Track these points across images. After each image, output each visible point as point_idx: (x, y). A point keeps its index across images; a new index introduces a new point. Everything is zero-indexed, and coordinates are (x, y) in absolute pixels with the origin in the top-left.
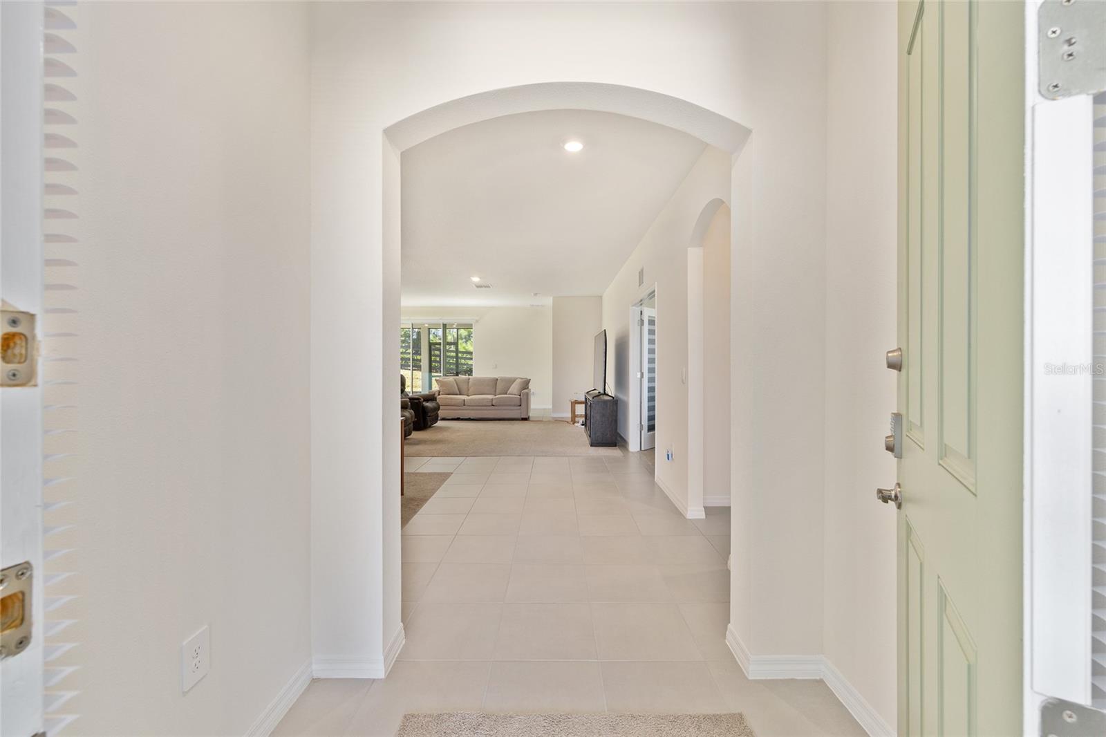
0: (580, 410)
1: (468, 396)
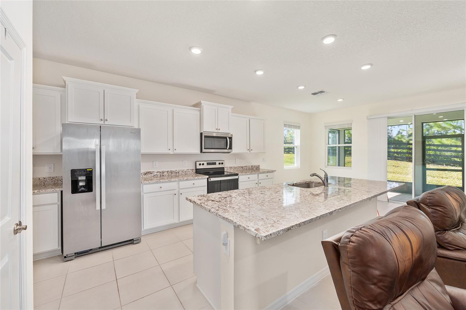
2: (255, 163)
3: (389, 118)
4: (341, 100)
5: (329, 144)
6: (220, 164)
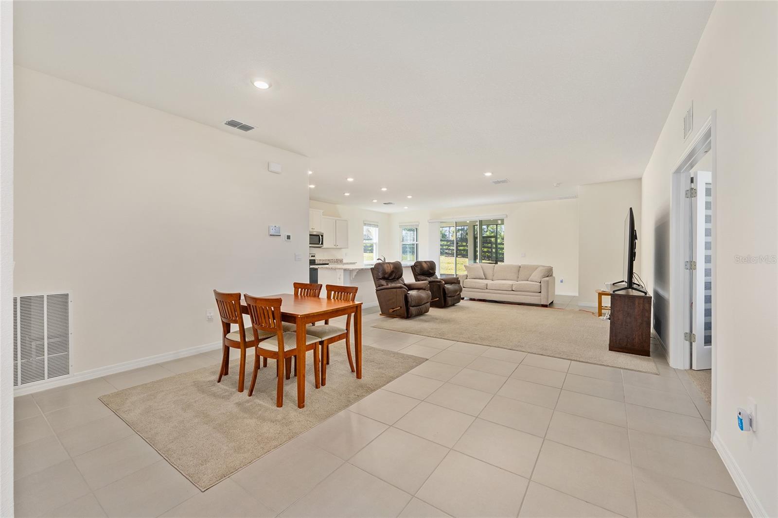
0: (607, 301)
1: (492, 280)
2: (339, 258)
3: (441, 222)
4: (407, 208)
5: (403, 241)
6: (312, 256)
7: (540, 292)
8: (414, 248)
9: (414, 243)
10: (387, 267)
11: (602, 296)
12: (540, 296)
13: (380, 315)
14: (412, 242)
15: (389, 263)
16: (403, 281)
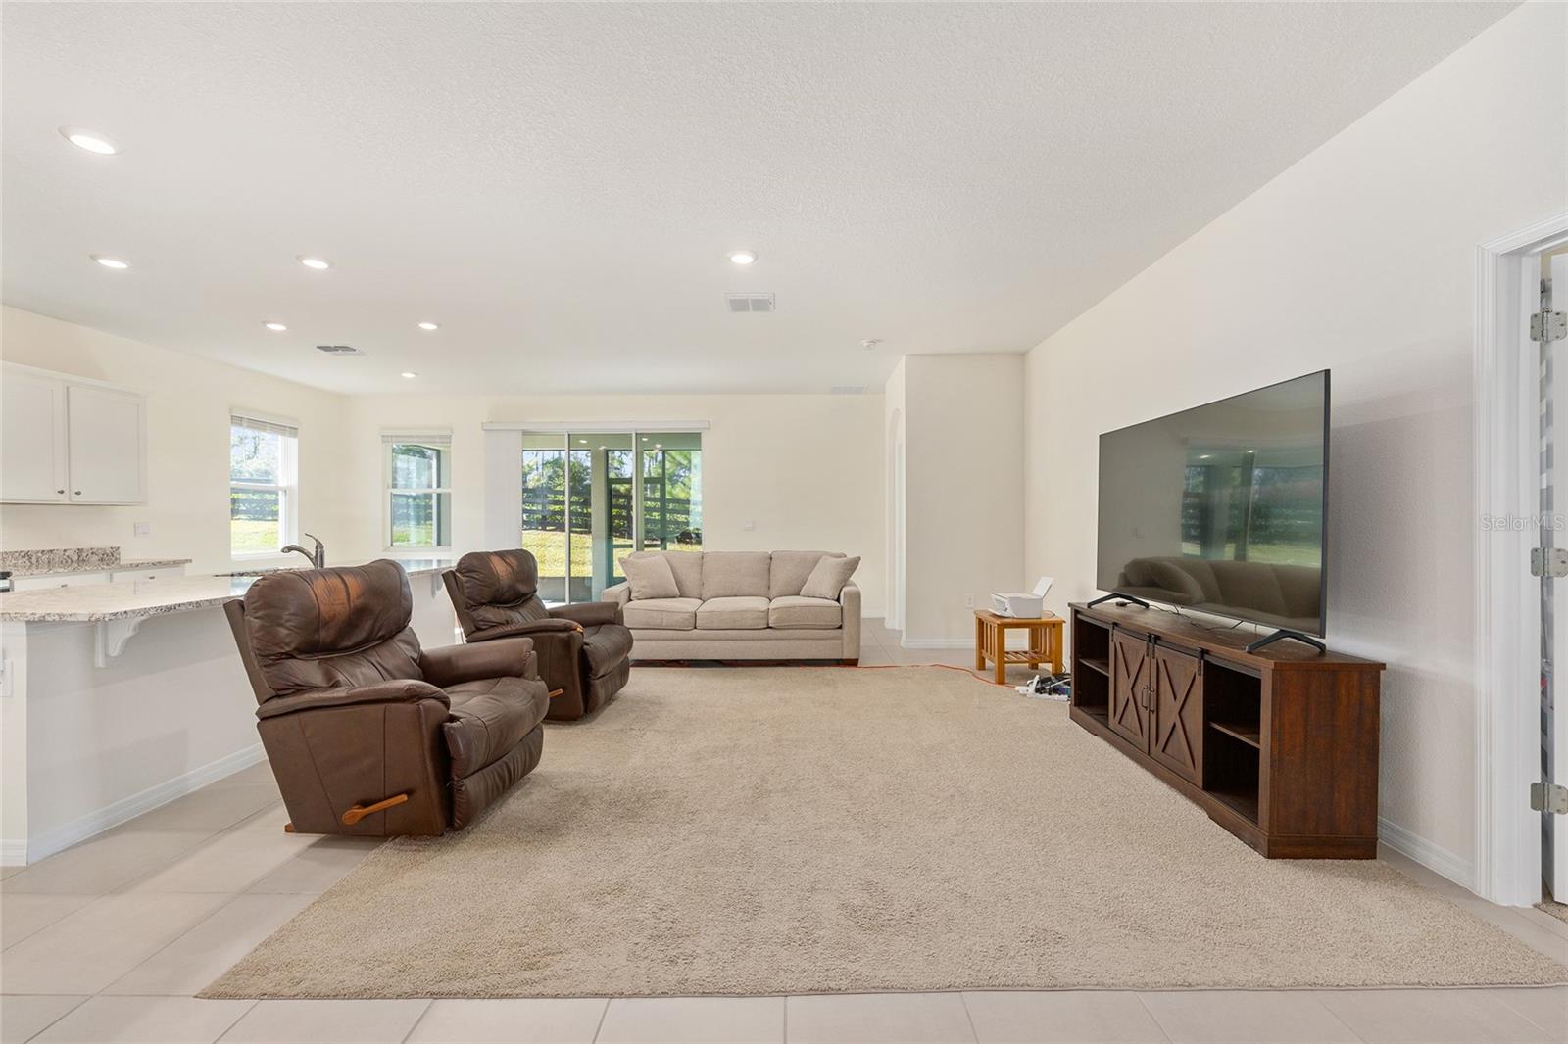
1: (703, 600)
3: (525, 433)
4: (412, 376)
5: (394, 486)
7: (840, 627)
8: (431, 507)
9: (429, 491)
10: (331, 591)
11: (1006, 630)
12: (841, 638)
13: (288, 829)
14: (422, 491)
15: (339, 573)
16: (413, 644)
